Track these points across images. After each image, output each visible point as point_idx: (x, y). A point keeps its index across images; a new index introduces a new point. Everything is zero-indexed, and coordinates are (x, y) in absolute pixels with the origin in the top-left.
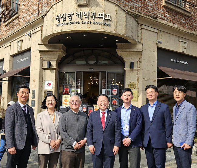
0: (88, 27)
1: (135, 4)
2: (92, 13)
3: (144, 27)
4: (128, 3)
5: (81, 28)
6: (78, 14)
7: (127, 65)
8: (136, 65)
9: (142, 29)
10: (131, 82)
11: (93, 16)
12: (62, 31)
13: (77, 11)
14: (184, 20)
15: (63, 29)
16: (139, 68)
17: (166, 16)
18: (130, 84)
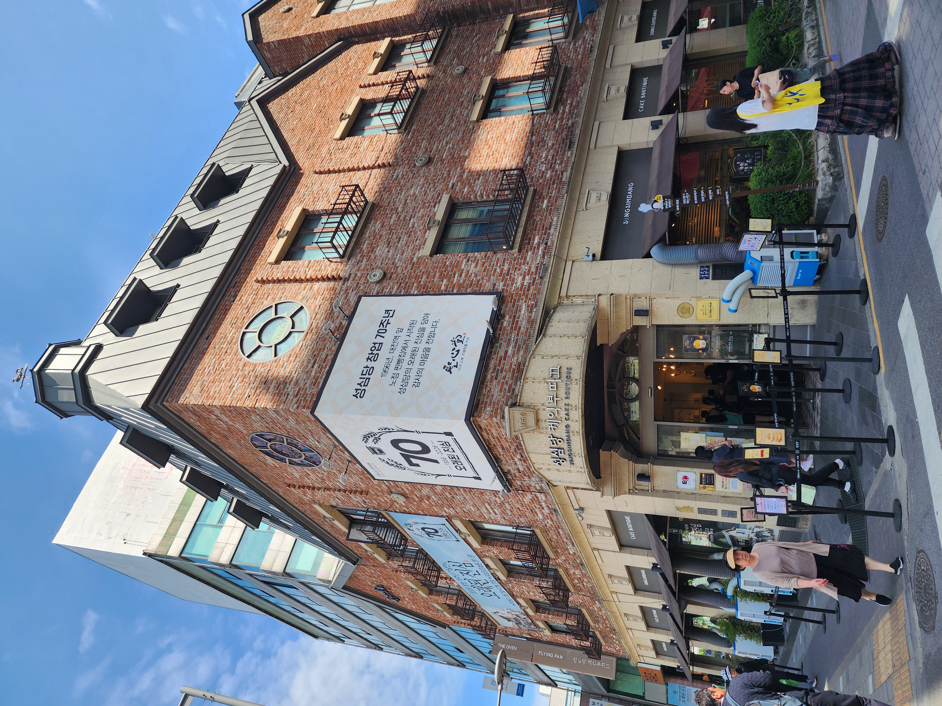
0: (576, 410)
1: (523, 312)
2: (550, 401)
3: (563, 293)
4: (522, 329)
5: (577, 421)
6: (552, 427)
7: (639, 321)
8: (642, 304)
9: (567, 297)
10: (676, 314)
11: (555, 399)
12: (583, 456)
13: (546, 428)
14: (543, 202)
15: (578, 454)
16: (648, 298)
17: (539, 244)
18: (682, 315)
